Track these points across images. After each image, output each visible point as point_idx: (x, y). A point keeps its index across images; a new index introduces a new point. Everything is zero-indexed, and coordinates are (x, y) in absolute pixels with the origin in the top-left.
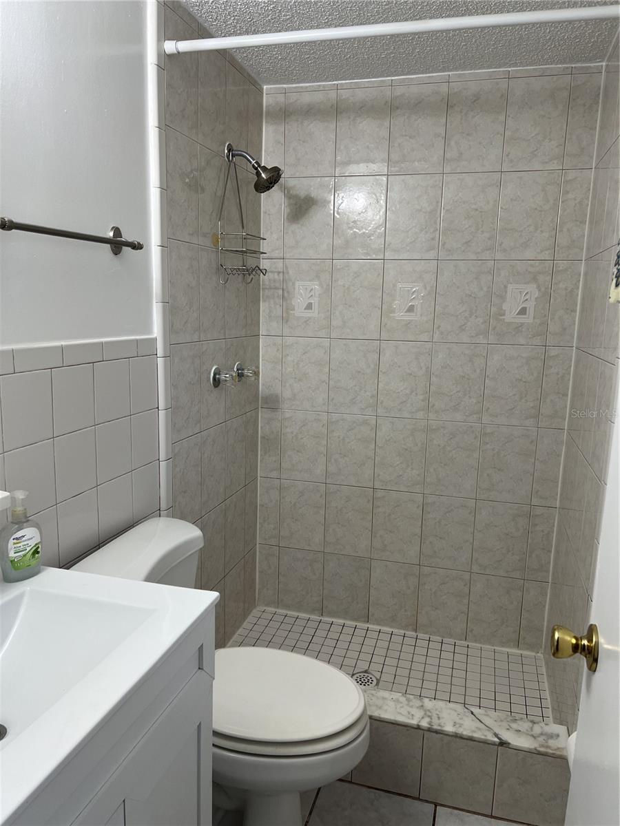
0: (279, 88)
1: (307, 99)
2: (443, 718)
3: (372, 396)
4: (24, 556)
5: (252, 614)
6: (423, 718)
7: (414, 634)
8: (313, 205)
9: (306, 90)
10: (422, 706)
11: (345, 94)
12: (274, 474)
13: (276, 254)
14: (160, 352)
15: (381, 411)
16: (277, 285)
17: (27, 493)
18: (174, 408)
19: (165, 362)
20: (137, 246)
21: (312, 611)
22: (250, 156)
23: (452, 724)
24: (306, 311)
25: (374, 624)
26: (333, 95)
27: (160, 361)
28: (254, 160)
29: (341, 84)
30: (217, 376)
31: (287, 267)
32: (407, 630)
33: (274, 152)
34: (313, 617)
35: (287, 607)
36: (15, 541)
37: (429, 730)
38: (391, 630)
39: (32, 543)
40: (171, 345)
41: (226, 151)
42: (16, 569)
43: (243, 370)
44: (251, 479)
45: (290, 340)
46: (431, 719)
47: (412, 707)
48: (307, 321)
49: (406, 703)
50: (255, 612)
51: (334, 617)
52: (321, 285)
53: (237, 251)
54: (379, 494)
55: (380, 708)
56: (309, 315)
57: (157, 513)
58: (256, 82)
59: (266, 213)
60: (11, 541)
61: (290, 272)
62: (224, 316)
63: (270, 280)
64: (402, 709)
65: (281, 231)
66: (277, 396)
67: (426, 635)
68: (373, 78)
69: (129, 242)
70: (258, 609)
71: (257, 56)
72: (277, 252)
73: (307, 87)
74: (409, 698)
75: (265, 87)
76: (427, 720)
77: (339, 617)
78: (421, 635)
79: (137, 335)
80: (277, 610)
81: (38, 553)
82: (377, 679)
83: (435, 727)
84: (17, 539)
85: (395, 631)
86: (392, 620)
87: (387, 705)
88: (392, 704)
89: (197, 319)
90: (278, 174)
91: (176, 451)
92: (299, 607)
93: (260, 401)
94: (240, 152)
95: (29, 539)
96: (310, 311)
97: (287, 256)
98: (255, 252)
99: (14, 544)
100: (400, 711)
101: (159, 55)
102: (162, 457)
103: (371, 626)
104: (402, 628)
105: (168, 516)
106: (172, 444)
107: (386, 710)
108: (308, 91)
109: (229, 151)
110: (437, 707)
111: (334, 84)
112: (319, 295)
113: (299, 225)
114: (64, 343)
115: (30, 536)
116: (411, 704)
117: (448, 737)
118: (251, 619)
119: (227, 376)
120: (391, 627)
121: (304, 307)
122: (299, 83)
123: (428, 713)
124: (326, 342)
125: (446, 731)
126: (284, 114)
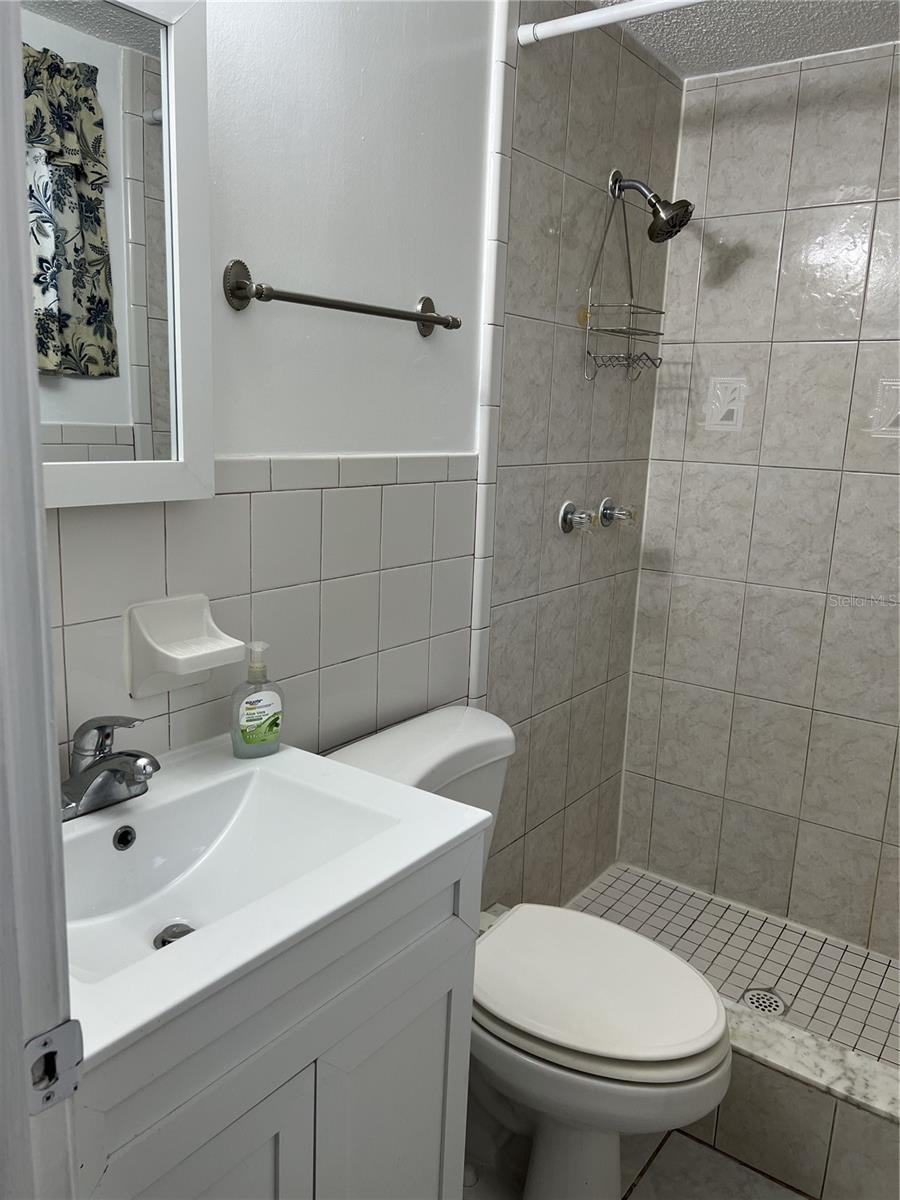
0: (707, 79)
1: (750, 91)
2: (875, 1087)
3: (823, 561)
4: (259, 726)
5: (608, 871)
6: (839, 1078)
7: (862, 950)
8: (747, 257)
9: (750, 77)
10: (842, 1060)
11: (812, 76)
12: (655, 670)
13: (682, 337)
14: (482, 477)
15: (834, 586)
16: (682, 383)
17: (267, 645)
18: (497, 557)
19: (488, 492)
20: (452, 324)
21: (699, 884)
22: (646, 188)
23: (889, 1099)
24: (723, 422)
25: (796, 921)
26: (793, 80)
27: (481, 490)
28: (651, 192)
29: (808, 61)
30: (569, 516)
31: (698, 356)
32: (852, 942)
33: (693, 180)
34: (699, 892)
35: (662, 871)
36: (248, 706)
37: (846, 1100)
38: (824, 936)
39: (270, 711)
40: (498, 467)
41: (611, 183)
42: (247, 741)
43: (613, 509)
44: (616, 674)
45: (694, 467)
46: (853, 1084)
47: (824, 1057)
48: (723, 438)
49: (815, 1049)
50: (613, 870)
51: (732, 898)
52: (750, 383)
53: (613, 331)
54: (822, 719)
55: (770, 1047)
56: (728, 429)
57: (464, 700)
58: (671, 74)
59: (672, 273)
60: (244, 705)
61: (704, 363)
62: (588, 429)
63: (671, 376)
64: (806, 1057)
65: (694, 300)
66: (667, 552)
67: (885, 957)
68: (862, 46)
69: (442, 319)
70: (620, 865)
71: (669, 33)
72: (685, 332)
73: (751, 73)
74: (822, 1044)
75: (686, 80)
76: (847, 1083)
77: (739, 900)
78: (874, 954)
79: (451, 450)
80: (647, 873)
81: (277, 725)
82: (785, 1006)
83: (858, 1098)
84: (251, 703)
85: (831, 939)
86: (828, 921)
87: (782, 1044)
88: (791, 1046)
89: (543, 431)
90: (686, 210)
91: (497, 618)
92: (679, 874)
93: (641, 558)
94: (631, 183)
95: (266, 706)
96: (731, 423)
97: (700, 338)
98: (647, 333)
99: (248, 709)
100: (802, 1060)
101: (508, 49)
102: (476, 623)
103: (792, 924)
104: (845, 937)
105: (479, 707)
106: (491, 607)
107: (778, 1053)
108: (753, 79)
109: (615, 183)
110: (867, 1068)
111: (797, 63)
112: (747, 397)
113: (723, 291)
114: (342, 456)
115: (268, 702)
116: (823, 1052)
117: (876, 1118)
118: (604, 877)
119: (584, 516)
120: (824, 931)
121: (721, 417)
122: (738, 67)
123: (850, 1074)
124: (752, 472)
125: (876, 1109)
126: (714, 118)
